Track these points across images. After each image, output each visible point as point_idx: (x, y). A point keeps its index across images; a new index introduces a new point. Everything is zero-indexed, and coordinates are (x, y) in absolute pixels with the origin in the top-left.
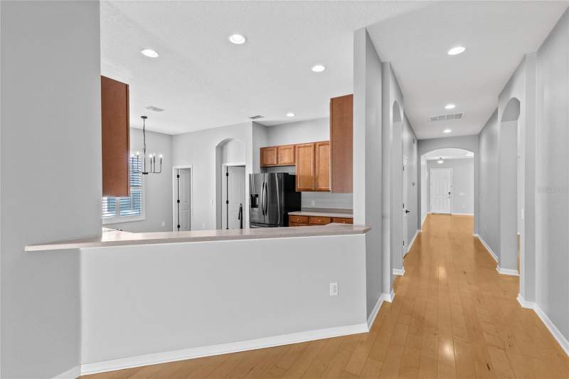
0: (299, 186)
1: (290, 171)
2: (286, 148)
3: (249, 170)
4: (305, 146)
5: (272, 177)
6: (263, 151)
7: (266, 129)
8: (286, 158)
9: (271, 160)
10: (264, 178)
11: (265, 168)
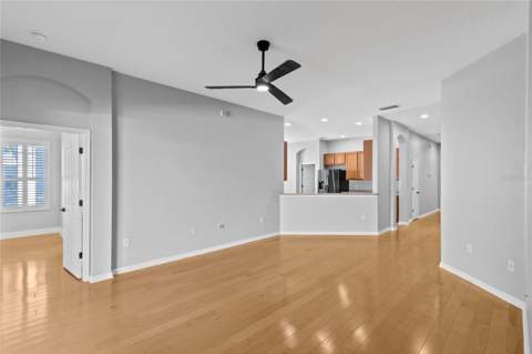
0: (347, 177)
1: (343, 168)
2: (339, 154)
3: (317, 168)
4: (351, 154)
5: (330, 172)
6: (325, 156)
7: (326, 143)
8: (340, 160)
9: (331, 161)
10: (326, 173)
11: (326, 166)
